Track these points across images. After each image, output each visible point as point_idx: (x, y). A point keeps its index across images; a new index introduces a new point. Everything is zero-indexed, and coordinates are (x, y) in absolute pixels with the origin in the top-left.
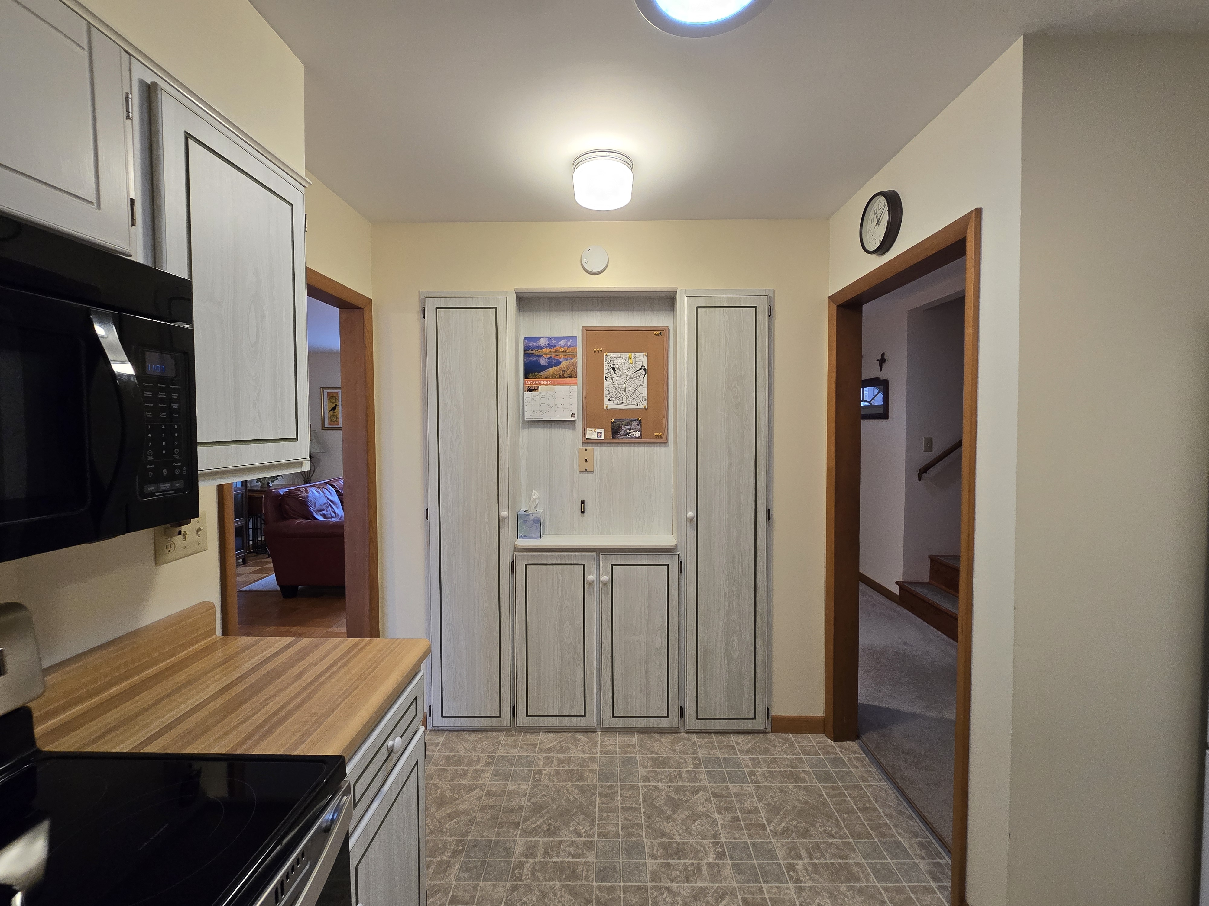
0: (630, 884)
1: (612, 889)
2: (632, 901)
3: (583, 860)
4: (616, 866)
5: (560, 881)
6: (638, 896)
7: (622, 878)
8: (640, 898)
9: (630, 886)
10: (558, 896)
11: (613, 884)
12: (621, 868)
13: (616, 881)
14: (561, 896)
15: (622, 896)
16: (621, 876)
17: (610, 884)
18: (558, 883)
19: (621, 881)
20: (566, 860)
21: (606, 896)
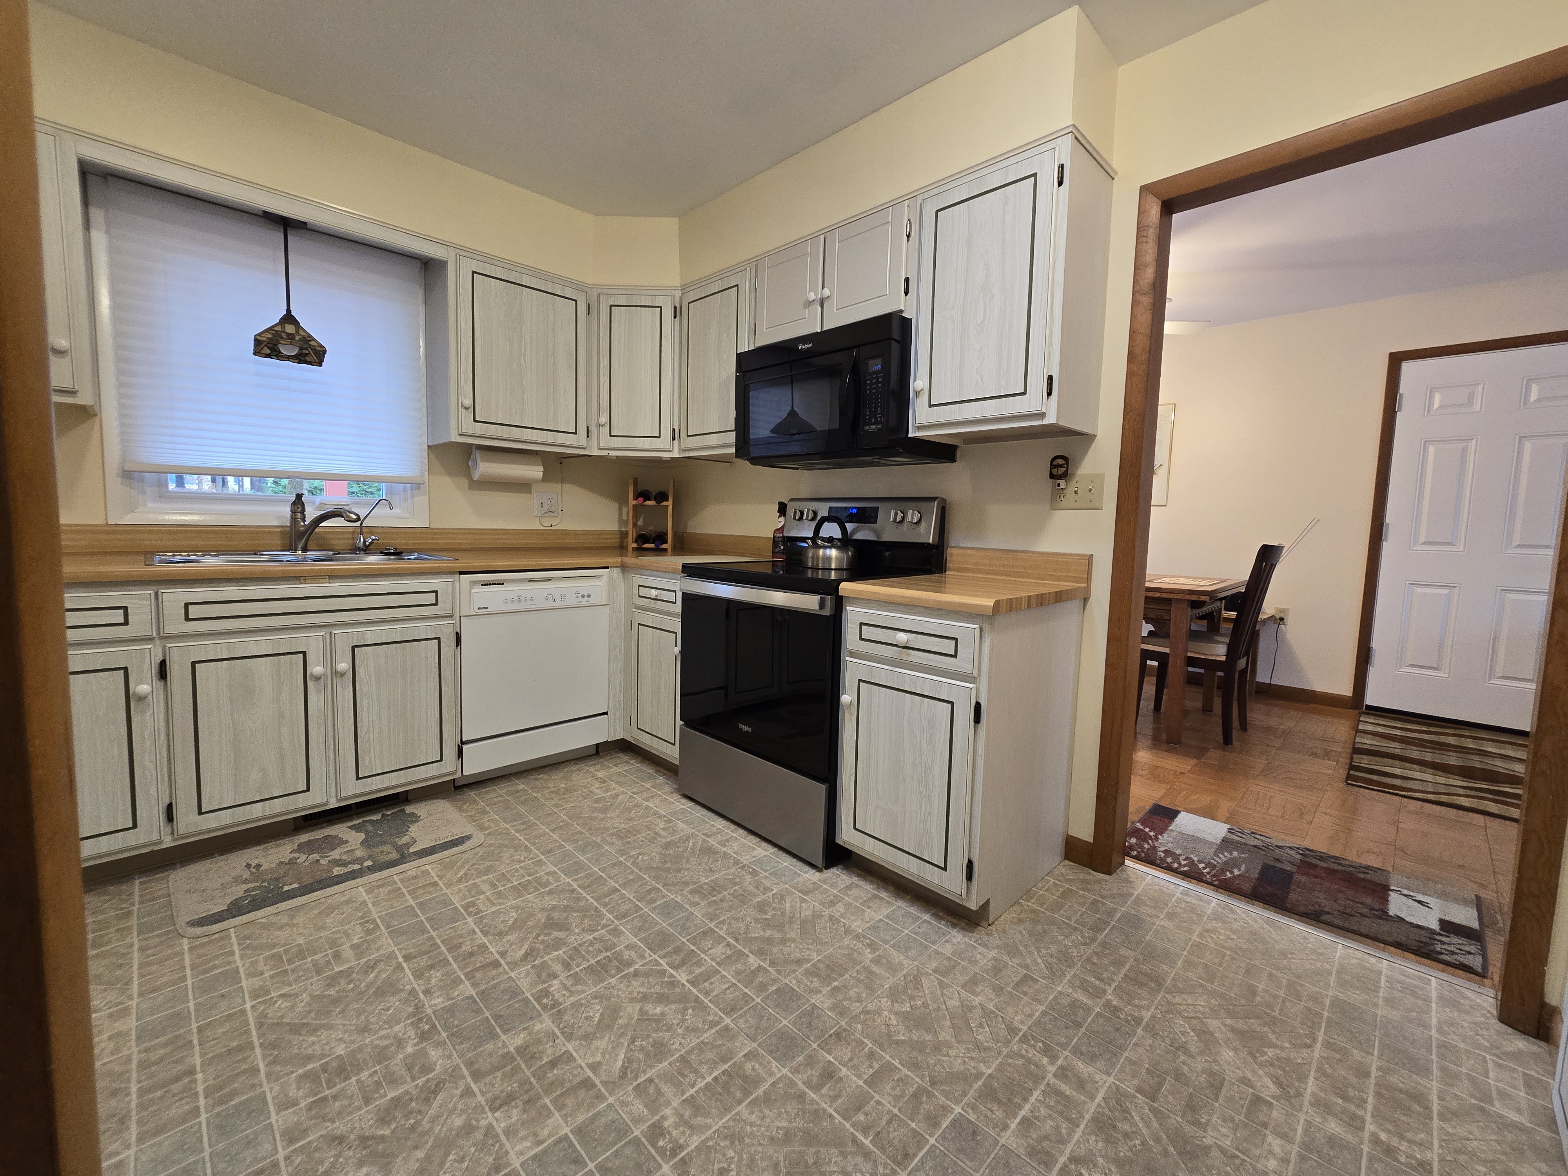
0: (925, 1150)
1: (933, 1121)
2: (895, 1130)
3: (1013, 1126)
4: (972, 1160)
5: (990, 1075)
6: (896, 1142)
7: (942, 1148)
8: (890, 1142)
9: (920, 1148)
10: (967, 1060)
11: (940, 1131)
12: (962, 1165)
13: (943, 1137)
14: (964, 1062)
15: (913, 1125)
16: (947, 1152)
17: (944, 1126)
18: (989, 1072)
19: (937, 1144)
20: (1027, 1107)
21: (927, 1107)
